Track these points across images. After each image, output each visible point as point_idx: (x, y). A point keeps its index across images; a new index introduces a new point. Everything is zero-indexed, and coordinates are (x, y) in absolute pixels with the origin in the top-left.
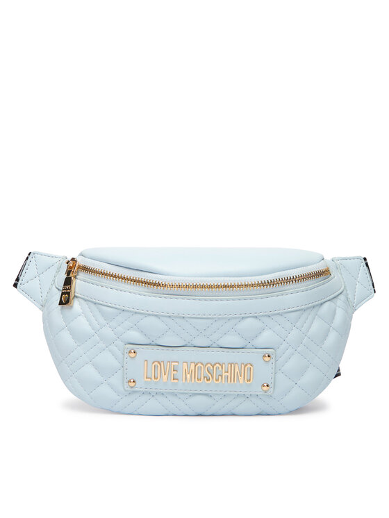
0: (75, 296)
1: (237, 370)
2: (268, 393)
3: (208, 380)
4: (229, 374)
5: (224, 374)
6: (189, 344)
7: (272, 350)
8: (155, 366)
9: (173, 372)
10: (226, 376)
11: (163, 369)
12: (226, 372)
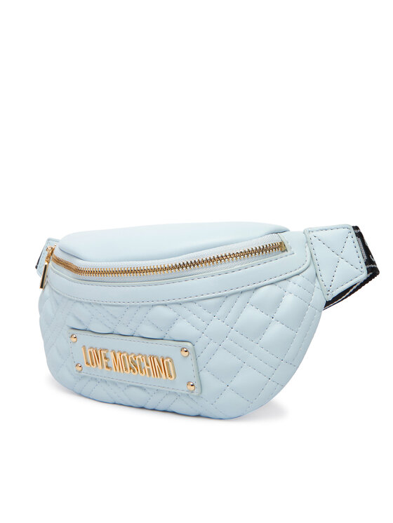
1: (157, 364)
2: (195, 394)
3: (134, 371)
4: (150, 367)
5: (146, 367)
6: (115, 332)
7: (189, 344)
8: (90, 352)
9: (104, 361)
10: (149, 370)
11: (97, 357)
12: (148, 365)
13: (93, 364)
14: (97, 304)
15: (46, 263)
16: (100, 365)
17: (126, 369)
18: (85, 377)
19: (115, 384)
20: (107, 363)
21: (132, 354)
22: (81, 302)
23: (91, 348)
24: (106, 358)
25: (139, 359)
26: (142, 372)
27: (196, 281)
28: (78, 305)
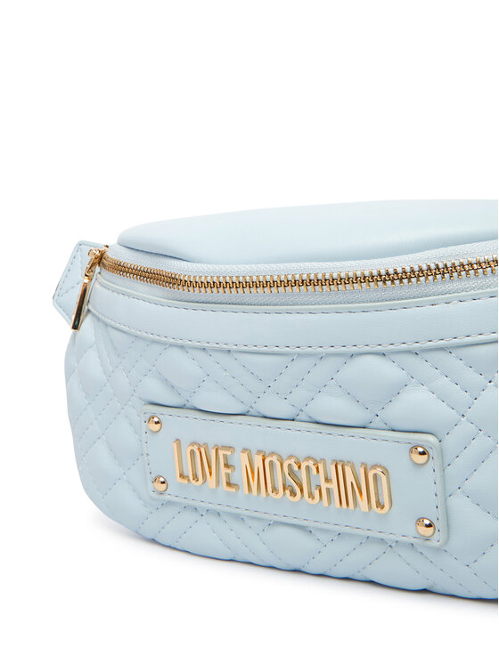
0: (89, 311)
1: (350, 478)
2: (434, 543)
3: (293, 493)
4: (334, 486)
5: (324, 486)
6: (252, 412)
7: (431, 438)
8: (192, 452)
9: (223, 470)
10: (328, 490)
11: (206, 461)
12: (327, 480)
13: (195, 477)
14: (222, 351)
15: (86, 281)
16: (211, 480)
17: (275, 490)
18: (170, 503)
19: (239, 518)
20: (228, 476)
21: (290, 457)
22: (182, 347)
23: (193, 444)
24: (227, 466)
25: (308, 468)
26: (311, 495)
27: (455, 307)
28: (176, 353)
